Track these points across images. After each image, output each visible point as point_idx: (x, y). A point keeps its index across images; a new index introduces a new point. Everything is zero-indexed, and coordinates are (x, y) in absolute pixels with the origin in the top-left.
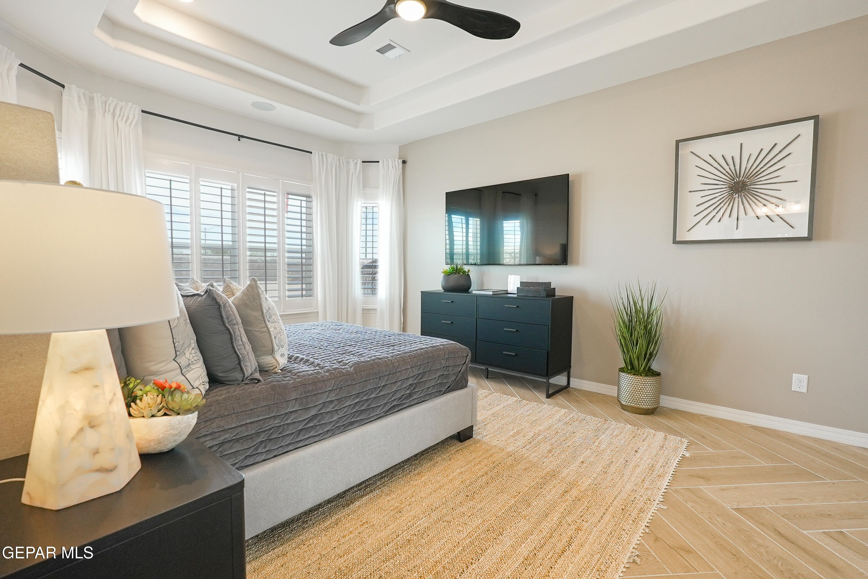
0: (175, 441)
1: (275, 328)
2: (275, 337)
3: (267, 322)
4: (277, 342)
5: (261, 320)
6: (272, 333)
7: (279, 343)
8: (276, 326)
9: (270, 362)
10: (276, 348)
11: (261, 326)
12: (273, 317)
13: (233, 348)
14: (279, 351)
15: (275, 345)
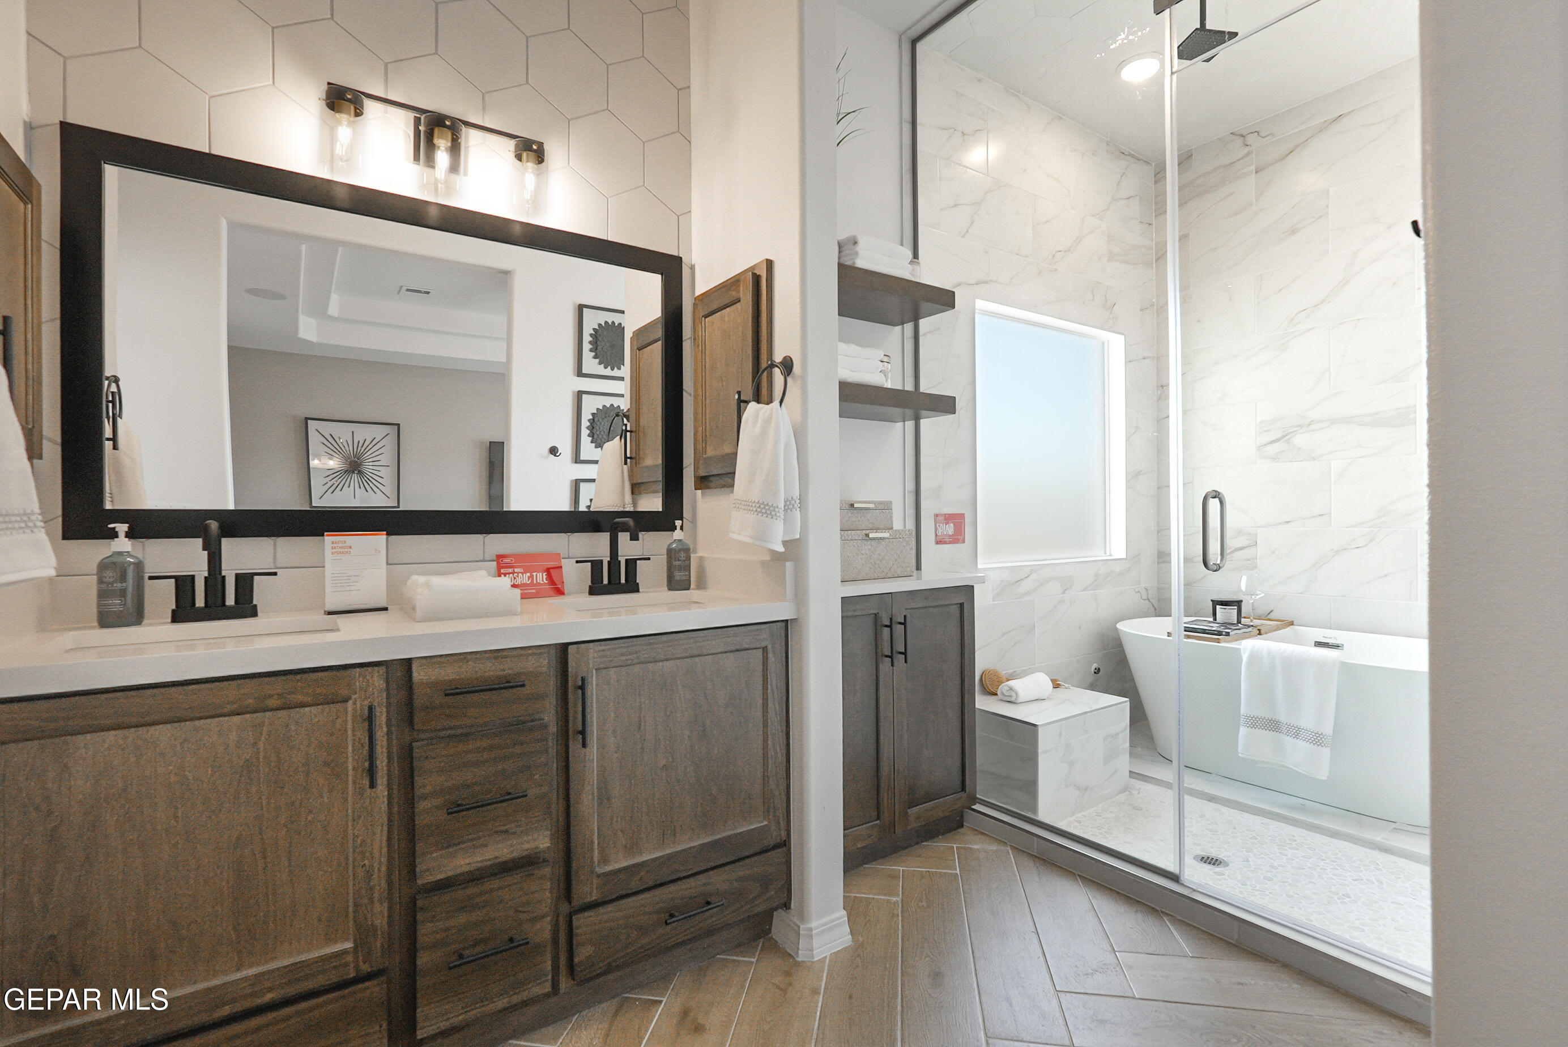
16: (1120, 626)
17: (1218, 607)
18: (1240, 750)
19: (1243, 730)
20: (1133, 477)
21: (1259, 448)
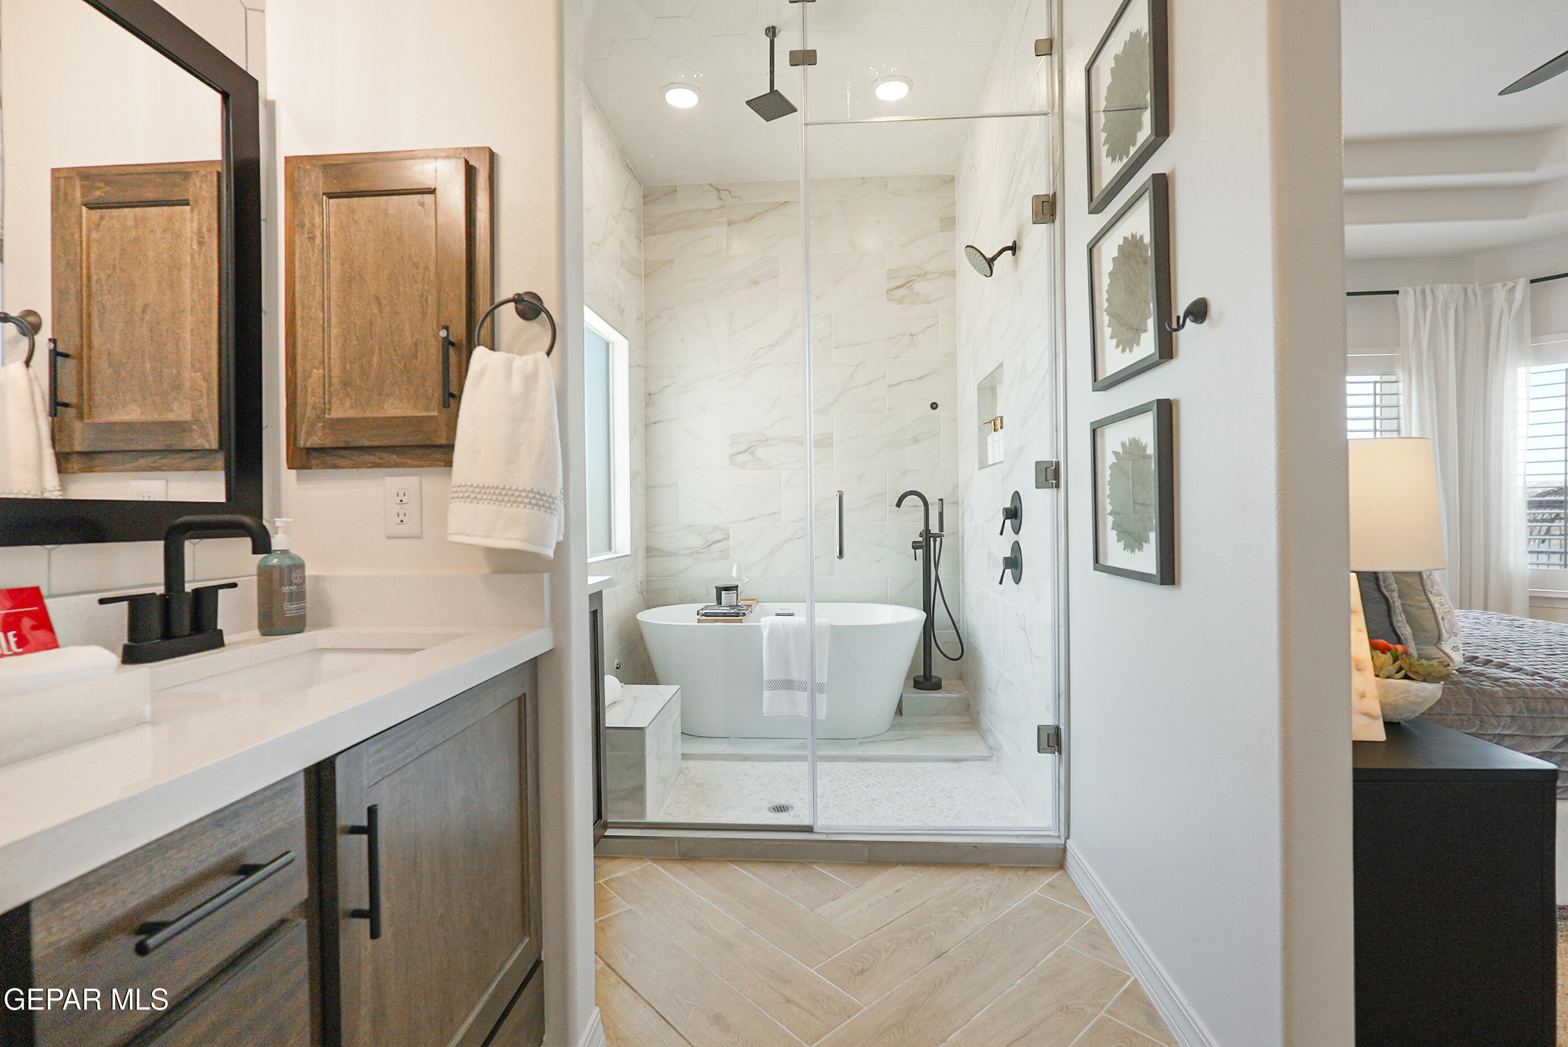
0: (1414, 712)
1: (1442, 604)
2: (1443, 619)
3: (1430, 595)
4: (1447, 627)
5: (1419, 590)
6: (1438, 611)
7: (1450, 628)
8: (1442, 601)
9: (1436, 656)
10: (1445, 635)
11: (1418, 598)
12: (1436, 587)
13: (1392, 624)
14: (1449, 642)
15: (1444, 631)
16: (639, 617)
17: (723, 592)
18: (765, 710)
19: (766, 694)
20: (633, 476)
21: (732, 456)
